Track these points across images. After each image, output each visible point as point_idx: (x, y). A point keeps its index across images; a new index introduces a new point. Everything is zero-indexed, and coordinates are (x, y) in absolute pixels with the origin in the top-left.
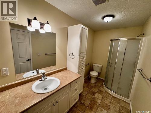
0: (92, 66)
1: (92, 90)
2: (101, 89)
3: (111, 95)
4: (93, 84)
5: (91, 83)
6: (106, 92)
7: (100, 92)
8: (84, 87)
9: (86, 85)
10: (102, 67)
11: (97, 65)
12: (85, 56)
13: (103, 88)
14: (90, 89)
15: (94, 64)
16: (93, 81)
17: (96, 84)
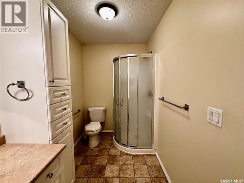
0: (86, 113)
1: (97, 164)
2: (112, 152)
3: (129, 155)
4: (95, 150)
5: (92, 150)
6: (122, 154)
7: (113, 159)
8: (77, 167)
9: (81, 159)
10: (105, 111)
11: (97, 109)
12: (68, 90)
13: (115, 147)
14: (92, 164)
15: (90, 109)
16: (94, 143)
17: (101, 147)
